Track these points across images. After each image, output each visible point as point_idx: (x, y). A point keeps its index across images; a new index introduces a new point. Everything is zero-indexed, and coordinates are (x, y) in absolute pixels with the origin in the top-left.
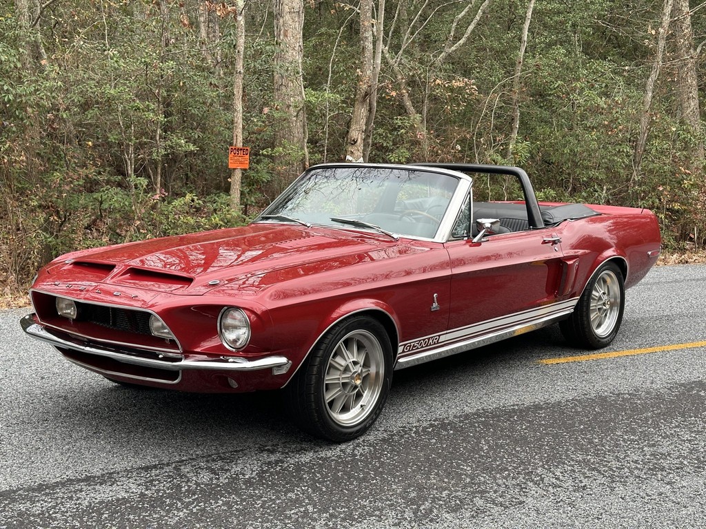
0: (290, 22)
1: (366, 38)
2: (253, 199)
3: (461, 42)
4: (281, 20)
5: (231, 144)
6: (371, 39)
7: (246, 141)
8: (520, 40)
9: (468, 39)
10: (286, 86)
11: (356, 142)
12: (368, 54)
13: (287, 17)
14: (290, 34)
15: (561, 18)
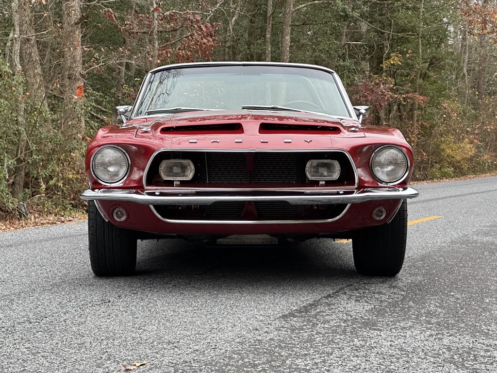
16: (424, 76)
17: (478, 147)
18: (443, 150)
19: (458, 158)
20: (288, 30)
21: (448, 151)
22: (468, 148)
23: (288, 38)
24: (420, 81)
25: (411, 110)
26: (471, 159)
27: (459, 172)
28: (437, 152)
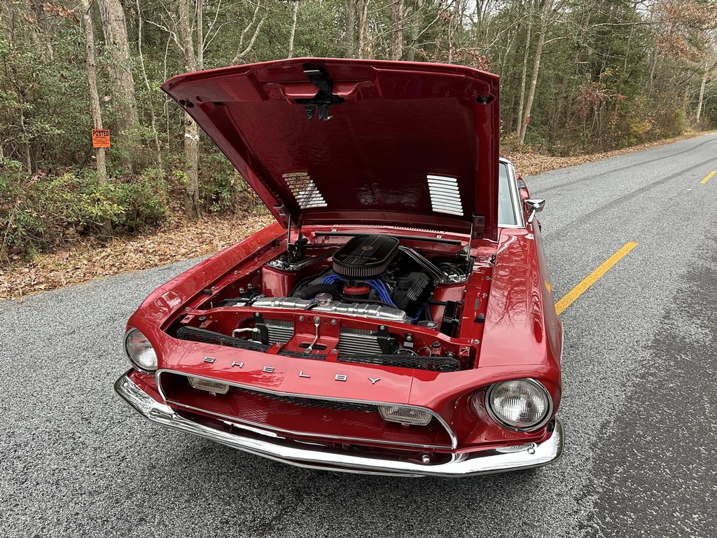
0: (117, 28)
1: (188, 42)
2: (117, 172)
3: (248, 49)
4: (109, 27)
5: (93, 127)
6: (191, 42)
7: (104, 124)
8: (288, 50)
9: (253, 47)
10: (121, 79)
11: (191, 123)
12: (191, 54)
13: (114, 24)
14: (118, 38)
15: (308, 37)
16: (626, 82)
17: (653, 124)
18: (631, 128)
19: (640, 133)
20: (539, 57)
21: (635, 129)
22: (648, 126)
23: (538, 62)
24: (622, 86)
25: (615, 104)
26: (647, 133)
27: (640, 140)
28: (628, 128)
